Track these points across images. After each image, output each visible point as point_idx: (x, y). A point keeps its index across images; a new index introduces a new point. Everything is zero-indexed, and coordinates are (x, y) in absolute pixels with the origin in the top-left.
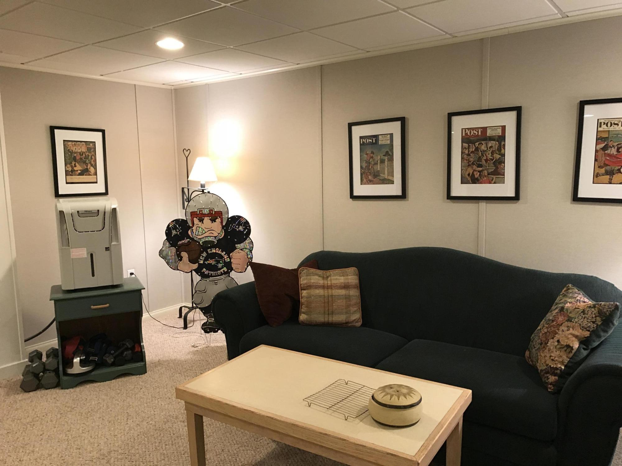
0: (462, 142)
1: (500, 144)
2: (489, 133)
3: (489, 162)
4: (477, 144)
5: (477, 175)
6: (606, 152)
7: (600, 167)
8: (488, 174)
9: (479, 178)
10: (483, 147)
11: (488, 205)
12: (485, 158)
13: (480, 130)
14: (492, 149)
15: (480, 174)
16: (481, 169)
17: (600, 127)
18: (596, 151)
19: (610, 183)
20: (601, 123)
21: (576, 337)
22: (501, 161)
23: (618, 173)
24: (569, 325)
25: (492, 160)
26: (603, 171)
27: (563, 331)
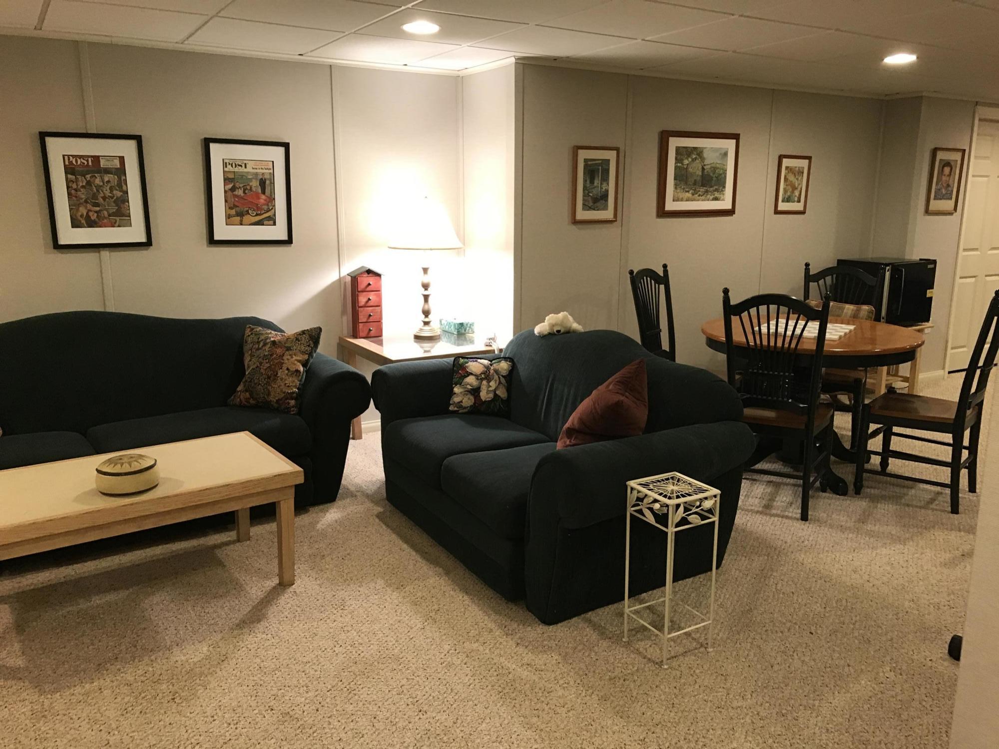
0: (66, 173)
1: (120, 178)
2: (103, 163)
3: (107, 200)
4: (88, 176)
5: (94, 216)
6: (234, 193)
7: (231, 208)
8: (109, 215)
9: (97, 220)
10: (98, 181)
11: (112, 254)
12: (102, 195)
13: (90, 159)
14: (109, 185)
15: (98, 216)
16: (98, 209)
17: (226, 167)
18: (225, 192)
19: (241, 224)
20: (226, 163)
21: (299, 361)
22: (124, 200)
23: (246, 214)
24: (291, 353)
25: (112, 198)
26: (233, 212)
27: (288, 359)
